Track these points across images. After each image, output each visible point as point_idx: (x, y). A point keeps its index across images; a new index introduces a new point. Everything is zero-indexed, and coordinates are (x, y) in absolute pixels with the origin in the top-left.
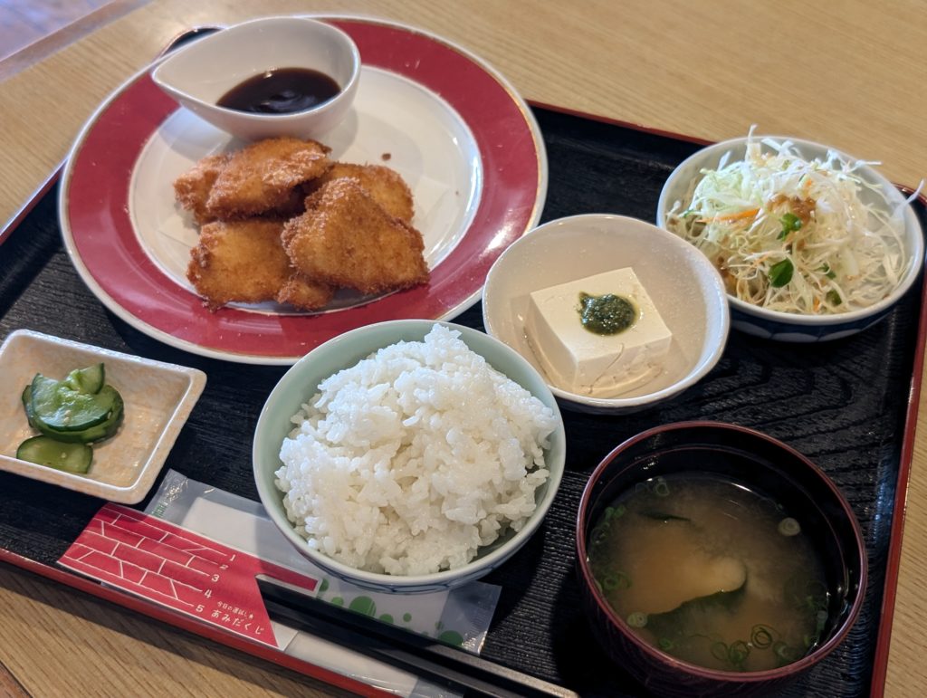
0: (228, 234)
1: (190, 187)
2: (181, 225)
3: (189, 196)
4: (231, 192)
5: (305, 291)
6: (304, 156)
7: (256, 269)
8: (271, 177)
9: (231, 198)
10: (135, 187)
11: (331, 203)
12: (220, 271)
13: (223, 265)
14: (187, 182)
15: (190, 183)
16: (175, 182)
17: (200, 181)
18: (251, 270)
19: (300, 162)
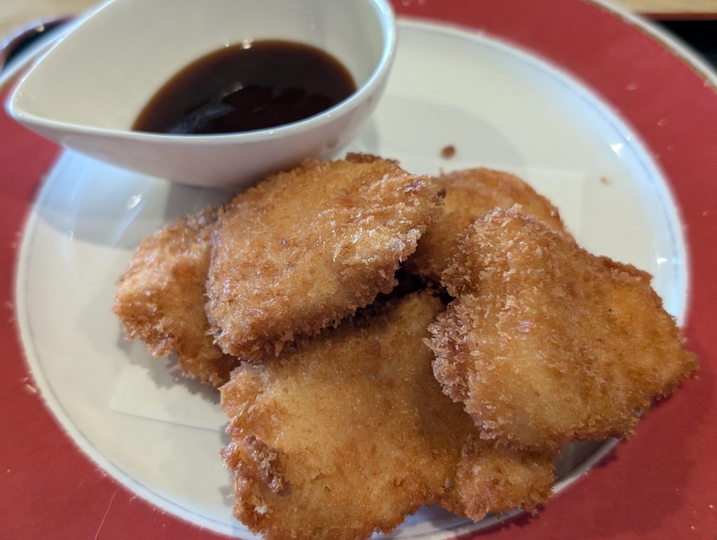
0: (286, 390)
1: (153, 307)
2: (150, 384)
3: (159, 327)
4: (271, 302)
5: (519, 476)
6: (391, 188)
7: (374, 450)
8: (348, 249)
9: (279, 315)
10: (31, 333)
11: (512, 271)
12: (308, 486)
13: (310, 469)
14: (142, 298)
15: (150, 299)
16: (117, 303)
17: (168, 290)
18: (365, 456)
19: (390, 201)
